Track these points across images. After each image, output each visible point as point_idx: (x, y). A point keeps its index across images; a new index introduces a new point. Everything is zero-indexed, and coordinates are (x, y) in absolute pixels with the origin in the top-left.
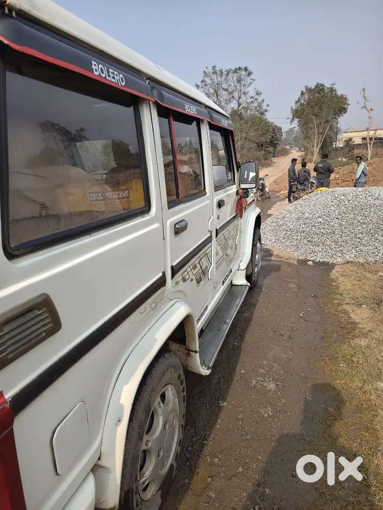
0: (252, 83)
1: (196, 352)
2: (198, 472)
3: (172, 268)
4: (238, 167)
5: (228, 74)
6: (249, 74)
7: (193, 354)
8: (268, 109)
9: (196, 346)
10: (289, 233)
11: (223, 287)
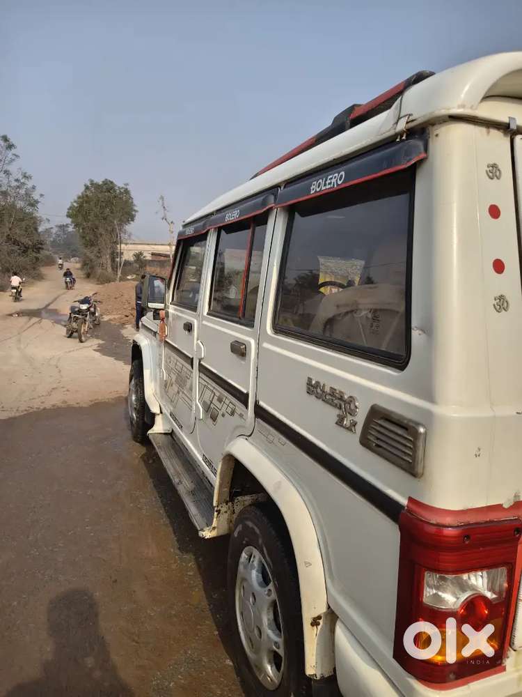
0: (14, 160)
6: (11, 147)
8: (41, 199)
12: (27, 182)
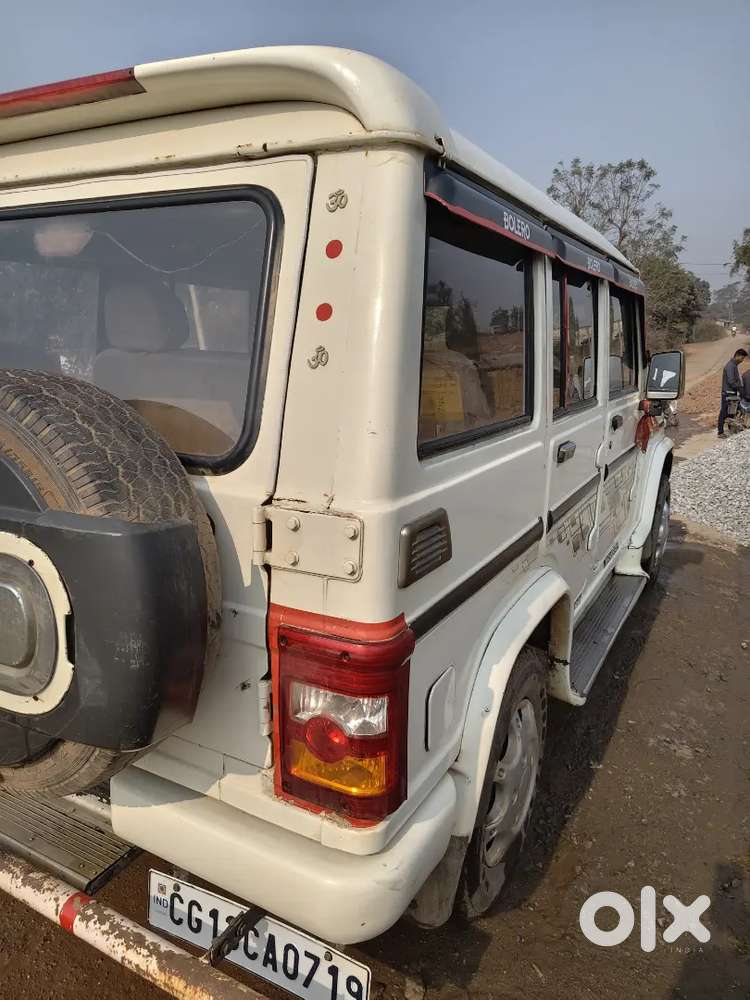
0: (652, 193)
1: (565, 663)
2: (557, 857)
3: (550, 515)
4: (647, 360)
5: (603, 175)
6: (649, 175)
7: (559, 666)
8: (684, 244)
9: (567, 652)
10: (723, 494)
11: (604, 571)
12: (665, 222)
